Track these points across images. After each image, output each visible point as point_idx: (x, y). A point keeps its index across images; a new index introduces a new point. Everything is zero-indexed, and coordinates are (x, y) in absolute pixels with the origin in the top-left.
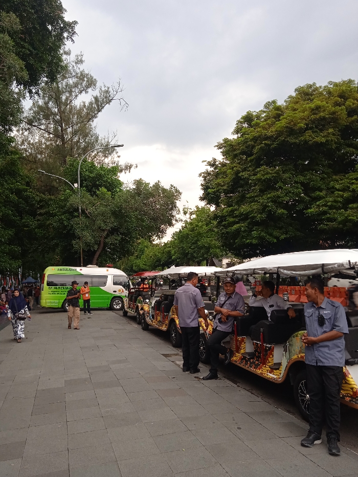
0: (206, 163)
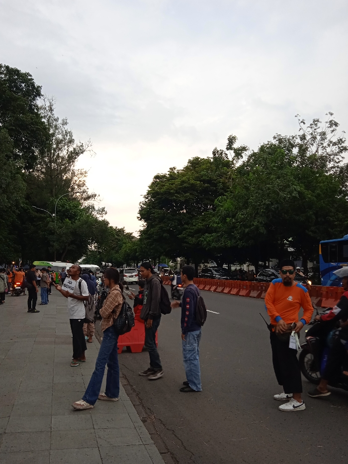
0: (143, 196)
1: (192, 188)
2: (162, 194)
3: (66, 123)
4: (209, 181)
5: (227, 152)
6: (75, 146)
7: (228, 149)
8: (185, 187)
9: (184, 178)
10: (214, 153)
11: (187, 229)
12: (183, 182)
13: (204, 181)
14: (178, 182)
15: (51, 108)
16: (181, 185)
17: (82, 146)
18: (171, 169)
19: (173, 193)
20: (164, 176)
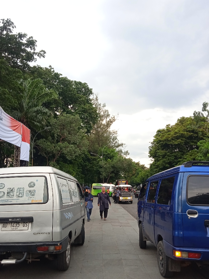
1: (182, 136)
2: (163, 141)
3: (105, 106)
4: (193, 131)
6: (110, 118)
7: (203, 111)
8: (177, 136)
9: (176, 131)
10: (194, 114)
13: (189, 131)
14: (172, 133)
15: (97, 99)
16: (175, 135)
17: (114, 117)
18: (167, 125)
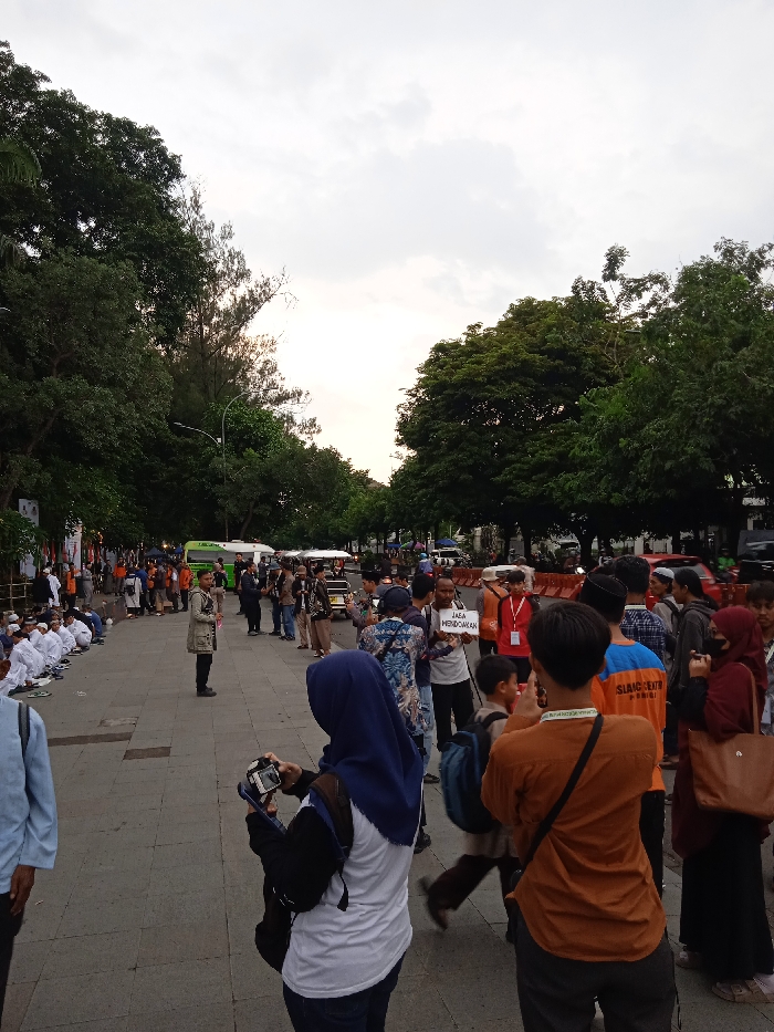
0: (403, 392)
1: (524, 369)
2: (455, 386)
3: (230, 235)
5: (606, 286)
6: (252, 286)
7: (606, 278)
8: (508, 368)
9: (505, 349)
10: (575, 288)
11: (513, 462)
12: (504, 357)
13: (550, 353)
15: (196, 202)
16: (499, 363)
17: (267, 284)
18: (470, 328)
19: (483, 384)
20: (456, 345)
